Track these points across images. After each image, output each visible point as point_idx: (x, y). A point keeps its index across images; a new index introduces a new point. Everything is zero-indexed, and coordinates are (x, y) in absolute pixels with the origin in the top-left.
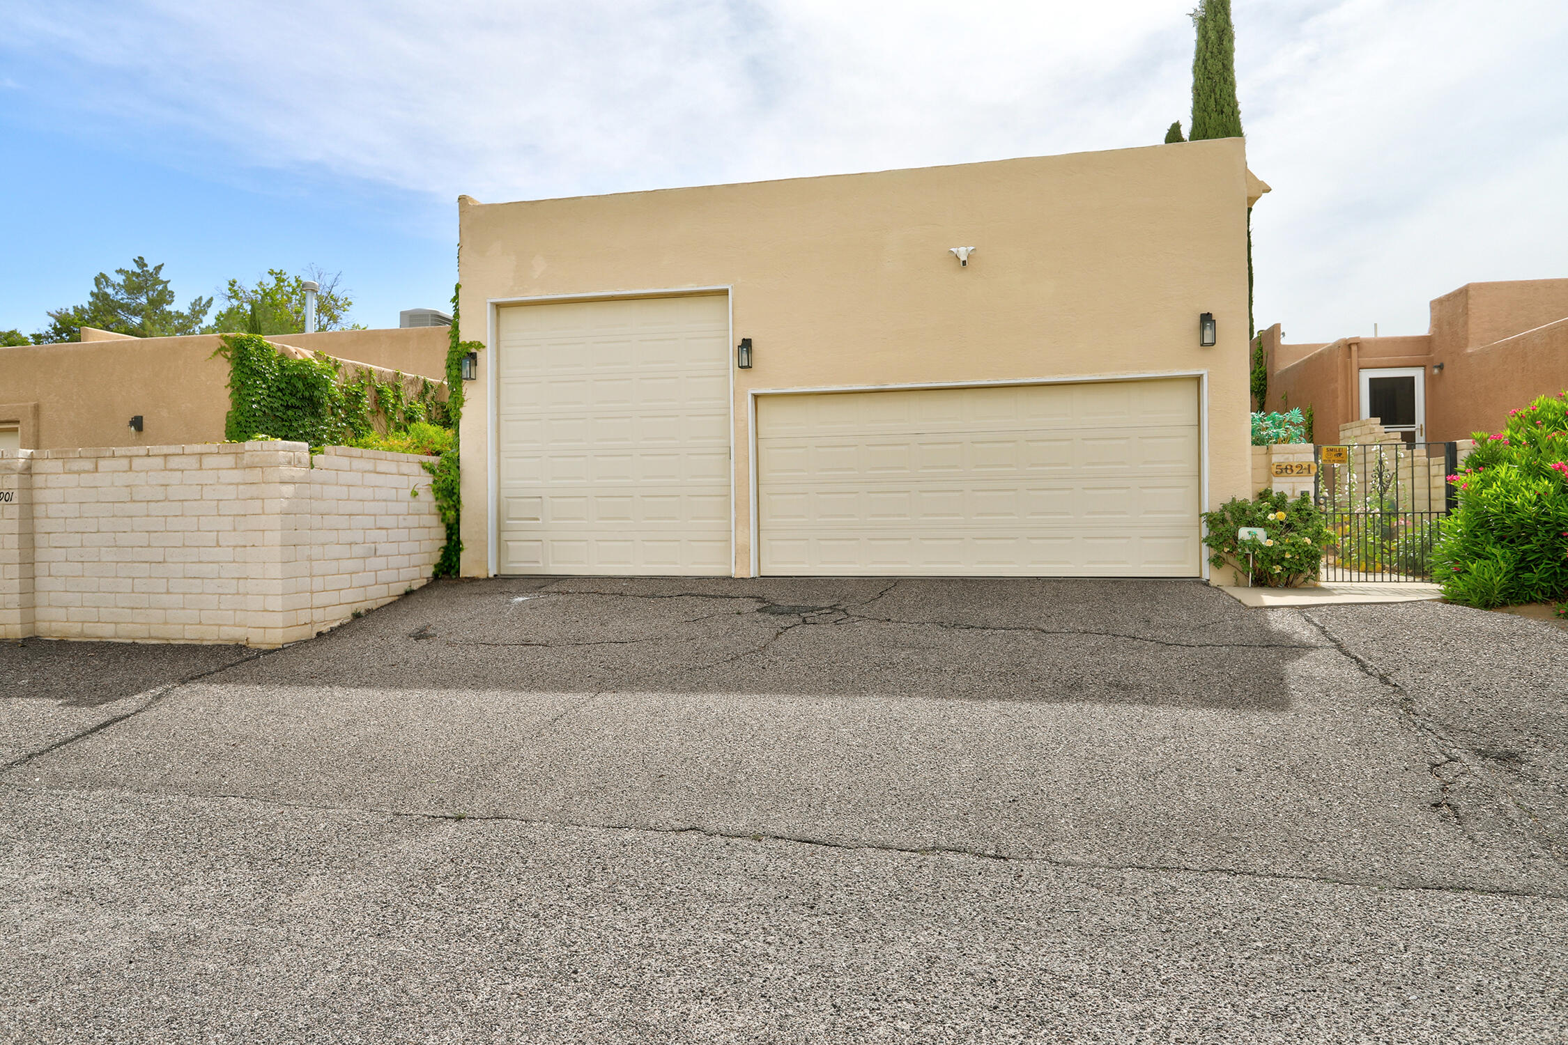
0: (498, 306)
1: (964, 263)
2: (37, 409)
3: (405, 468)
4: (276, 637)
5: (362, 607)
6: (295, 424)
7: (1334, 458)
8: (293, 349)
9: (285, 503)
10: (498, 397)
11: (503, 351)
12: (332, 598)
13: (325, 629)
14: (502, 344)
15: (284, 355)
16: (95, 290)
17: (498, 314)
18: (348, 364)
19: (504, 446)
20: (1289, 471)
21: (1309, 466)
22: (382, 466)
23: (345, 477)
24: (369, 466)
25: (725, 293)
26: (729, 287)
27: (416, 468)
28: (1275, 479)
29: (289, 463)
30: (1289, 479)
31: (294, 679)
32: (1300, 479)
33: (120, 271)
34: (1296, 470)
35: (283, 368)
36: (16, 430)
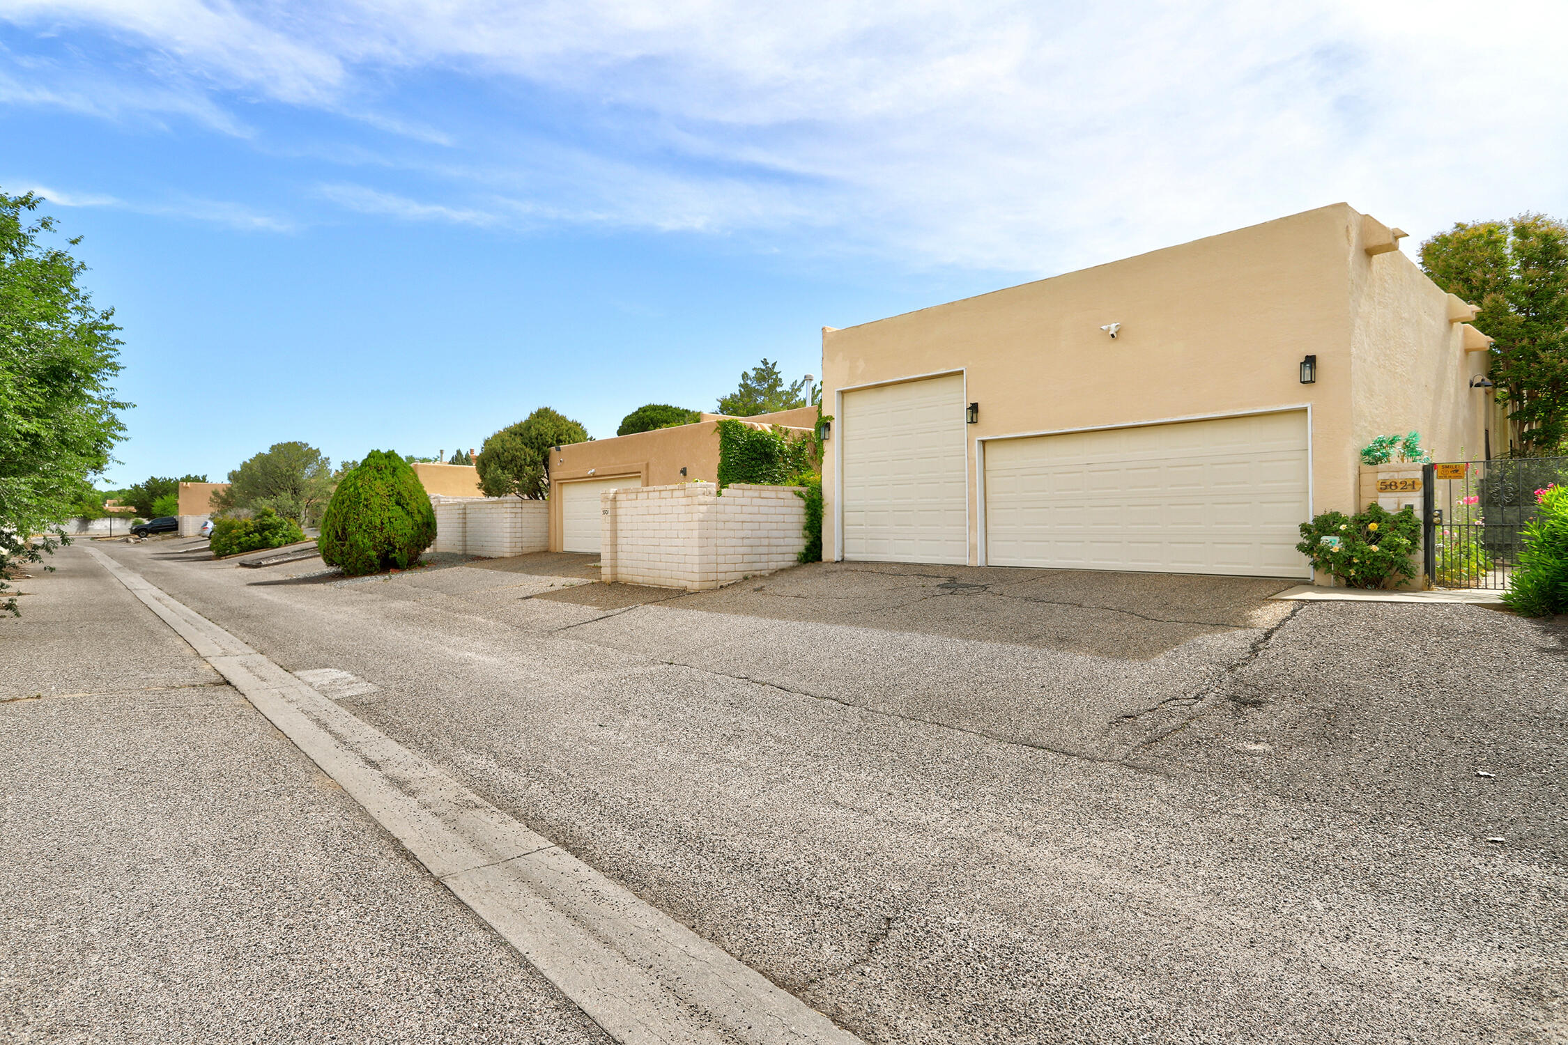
0: (843, 393)
1: (1113, 336)
2: (647, 465)
3: (781, 495)
4: (696, 586)
5: (750, 574)
6: (756, 469)
7: (1450, 474)
8: (756, 424)
9: (701, 516)
10: (843, 449)
11: (845, 420)
12: (732, 567)
13: (724, 584)
14: (845, 415)
15: (751, 429)
16: (742, 382)
17: (843, 398)
18: (795, 430)
19: (846, 479)
20: (1393, 487)
21: (1414, 482)
22: (764, 494)
23: (739, 501)
24: (756, 494)
25: (961, 372)
26: (964, 369)
27: (790, 495)
28: (1382, 495)
29: (704, 494)
30: (1393, 494)
31: (699, 606)
32: (1404, 494)
33: (754, 369)
34: (1400, 486)
35: (749, 437)
36: (640, 476)
